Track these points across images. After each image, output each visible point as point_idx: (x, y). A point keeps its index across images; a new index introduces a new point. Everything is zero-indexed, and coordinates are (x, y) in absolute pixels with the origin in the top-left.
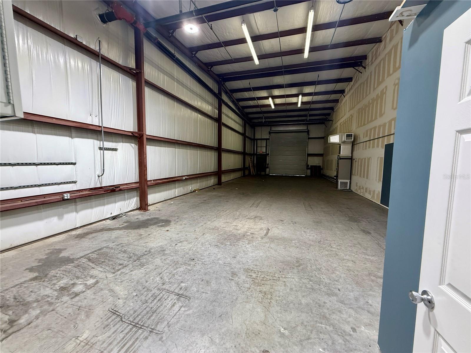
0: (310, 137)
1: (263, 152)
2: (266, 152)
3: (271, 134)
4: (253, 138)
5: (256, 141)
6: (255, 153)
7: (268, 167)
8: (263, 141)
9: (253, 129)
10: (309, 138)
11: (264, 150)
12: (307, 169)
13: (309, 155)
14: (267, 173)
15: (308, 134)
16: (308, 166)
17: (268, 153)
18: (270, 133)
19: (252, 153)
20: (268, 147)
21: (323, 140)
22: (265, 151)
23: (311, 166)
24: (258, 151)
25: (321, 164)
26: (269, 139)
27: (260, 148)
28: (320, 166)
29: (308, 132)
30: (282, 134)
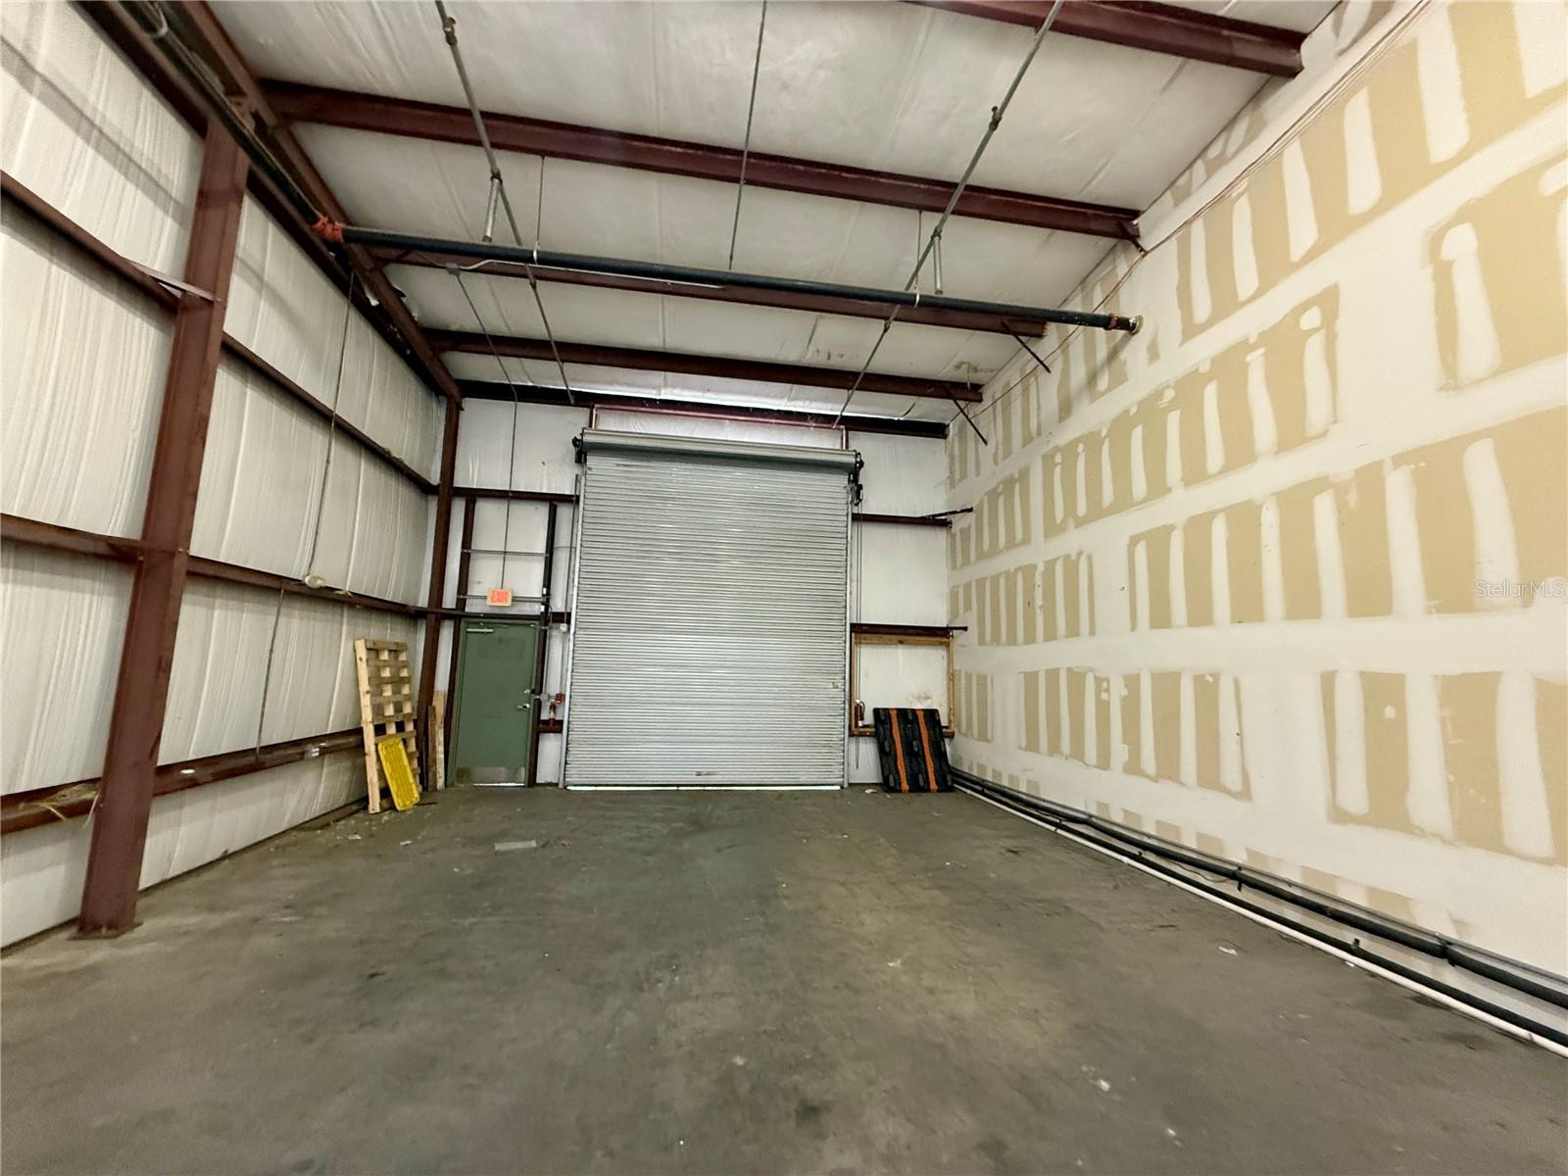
0: (869, 507)
1: (515, 599)
2: (546, 600)
3: (592, 461)
4: (435, 478)
5: (458, 508)
6: (449, 601)
7: (556, 727)
8: (521, 509)
9: (440, 414)
10: (858, 518)
11: (528, 581)
12: (855, 733)
13: (864, 632)
14: (546, 772)
15: (857, 490)
16: (858, 712)
17: (558, 606)
18: (582, 451)
19: (423, 601)
20: (561, 559)
21: (939, 536)
22: (536, 590)
23: (876, 711)
24: (474, 590)
25: (938, 702)
26: (572, 500)
27: (496, 564)
28: (931, 715)
29: (853, 471)
30: (677, 471)
